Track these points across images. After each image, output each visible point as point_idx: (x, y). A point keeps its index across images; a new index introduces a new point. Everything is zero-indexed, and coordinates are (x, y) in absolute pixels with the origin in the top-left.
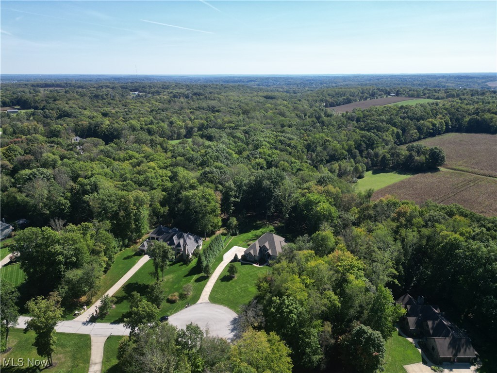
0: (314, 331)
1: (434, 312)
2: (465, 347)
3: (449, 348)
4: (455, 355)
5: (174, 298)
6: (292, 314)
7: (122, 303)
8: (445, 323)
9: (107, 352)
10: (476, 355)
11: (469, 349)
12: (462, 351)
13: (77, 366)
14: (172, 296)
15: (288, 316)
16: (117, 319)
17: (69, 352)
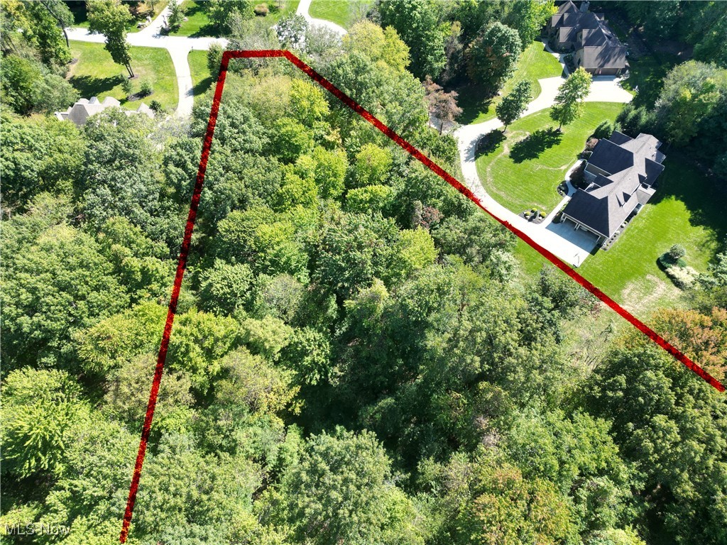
0: (440, 35)
1: (596, 19)
2: (616, 57)
3: (597, 59)
4: (602, 66)
5: (262, 10)
6: (414, 12)
7: (195, 16)
8: (604, 31)
9: (194, 66)
10: (626, 66)
11: (621, 59)
12: (612, 61)
13: (163, 78)
14: (259, 7)
15: (409, 13)
16: (194, 33)
17: (148, 65)
